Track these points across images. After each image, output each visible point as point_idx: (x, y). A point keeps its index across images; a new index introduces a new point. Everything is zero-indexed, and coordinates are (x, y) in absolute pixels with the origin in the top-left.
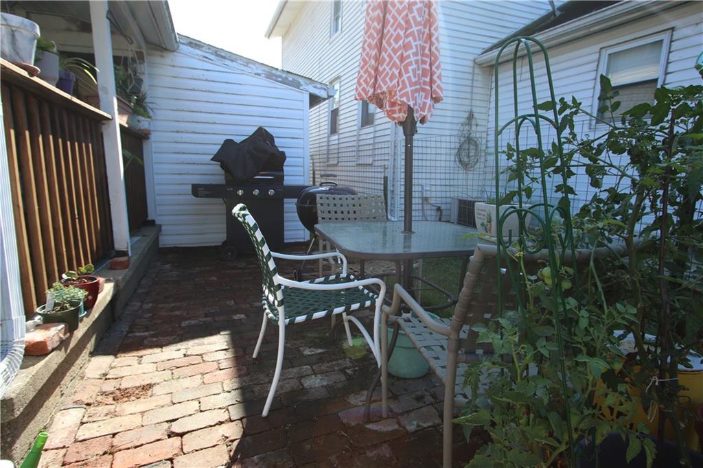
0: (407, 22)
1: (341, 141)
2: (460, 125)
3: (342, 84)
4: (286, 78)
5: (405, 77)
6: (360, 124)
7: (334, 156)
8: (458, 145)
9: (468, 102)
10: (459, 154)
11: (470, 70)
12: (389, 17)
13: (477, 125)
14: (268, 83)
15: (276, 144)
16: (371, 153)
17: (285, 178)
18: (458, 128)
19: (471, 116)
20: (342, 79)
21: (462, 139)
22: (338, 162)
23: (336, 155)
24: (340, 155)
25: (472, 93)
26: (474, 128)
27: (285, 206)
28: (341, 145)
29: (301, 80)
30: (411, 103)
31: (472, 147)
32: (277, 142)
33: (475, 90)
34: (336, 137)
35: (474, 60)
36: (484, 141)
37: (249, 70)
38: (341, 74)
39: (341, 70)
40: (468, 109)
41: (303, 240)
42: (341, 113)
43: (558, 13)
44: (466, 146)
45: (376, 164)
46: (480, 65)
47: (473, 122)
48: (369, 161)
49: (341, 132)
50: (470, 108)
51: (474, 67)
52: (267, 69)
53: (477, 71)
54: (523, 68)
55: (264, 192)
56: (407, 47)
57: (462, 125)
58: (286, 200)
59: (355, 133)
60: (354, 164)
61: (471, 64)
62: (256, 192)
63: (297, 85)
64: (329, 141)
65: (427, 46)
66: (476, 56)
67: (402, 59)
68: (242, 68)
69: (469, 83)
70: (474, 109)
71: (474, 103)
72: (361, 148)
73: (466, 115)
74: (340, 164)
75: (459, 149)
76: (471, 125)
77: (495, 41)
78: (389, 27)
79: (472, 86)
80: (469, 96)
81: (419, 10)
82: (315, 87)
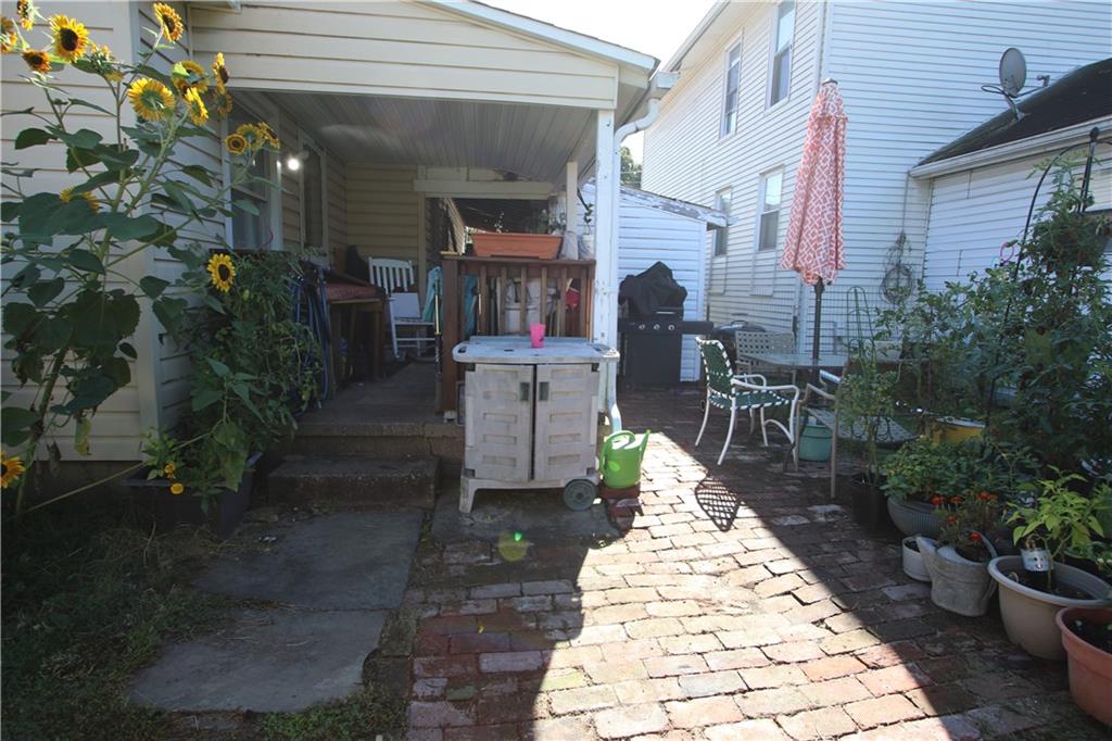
0: (820, 223)
1: (729, 265)
2: (887, 251)
3: (734, 196)
4: (684, 209)
5: (817, 258)
6: (757, 247)
7: (719, 282)
8: (883, 275)
9: (900, 223)
10: (884, 285)
11: (903, 184)
12: (807, 219)
13: (910, 250)
14: (667, 214)
15: (674, 278)
16: (770, 282)
17: (685, 312)
18: (884, 254)
19: (902, 239)
20: (735, 190)
21: (890, 267)
22: (725, 291)
23: (723, 282)
24: (728, 282)
25: (904, 211)
26: (906, 253)
27: (684, 342)
28: (730, 271)
29: (699, 210)
30: (821, 275)
31: (902, 276)
32: (675, 275)
33: (908, 208)
34: (723, 259)
35: (908, 173)
36: (920, 269)
37: (648, 203)
38: (734, 184)
39: (734, 178)
40: (899, 230)
41: (691, 380)
42: (731, 231)
43: (1021, 115)
44: (894, 275)
45: (777, 295)
46: (916, 178)
47: (906, 246)
48: (769, 291)
49: (729, 254)
50: (901, 229)
51: (907, 181)
52: (665, 201)
53: (912, 184)
54: (972, 183)
55: (664, 327)
56: (819, 239)
57: (890, 249)
58: (684, 336)
59: (750, 257)
60: (747, 294)
61: (904, 177)
62: (657, 327)
63: (694, 215)
64: (712, 264)
65: (834, 235)
66: (910, 168)
67: (816, 247)
68: (641, 201)
69: (901, 200)
70: (907, 231)
71: (907, 223)
72: (757, 276)
73: (896, 238)
74: (727, 294)
75: (884, 279)
76: (902, 250)
77: (937, 148)
78: (811, 201)
79: (905, 204)
80: (900, 215)
81: (829, 216)
82: (714, 216)
